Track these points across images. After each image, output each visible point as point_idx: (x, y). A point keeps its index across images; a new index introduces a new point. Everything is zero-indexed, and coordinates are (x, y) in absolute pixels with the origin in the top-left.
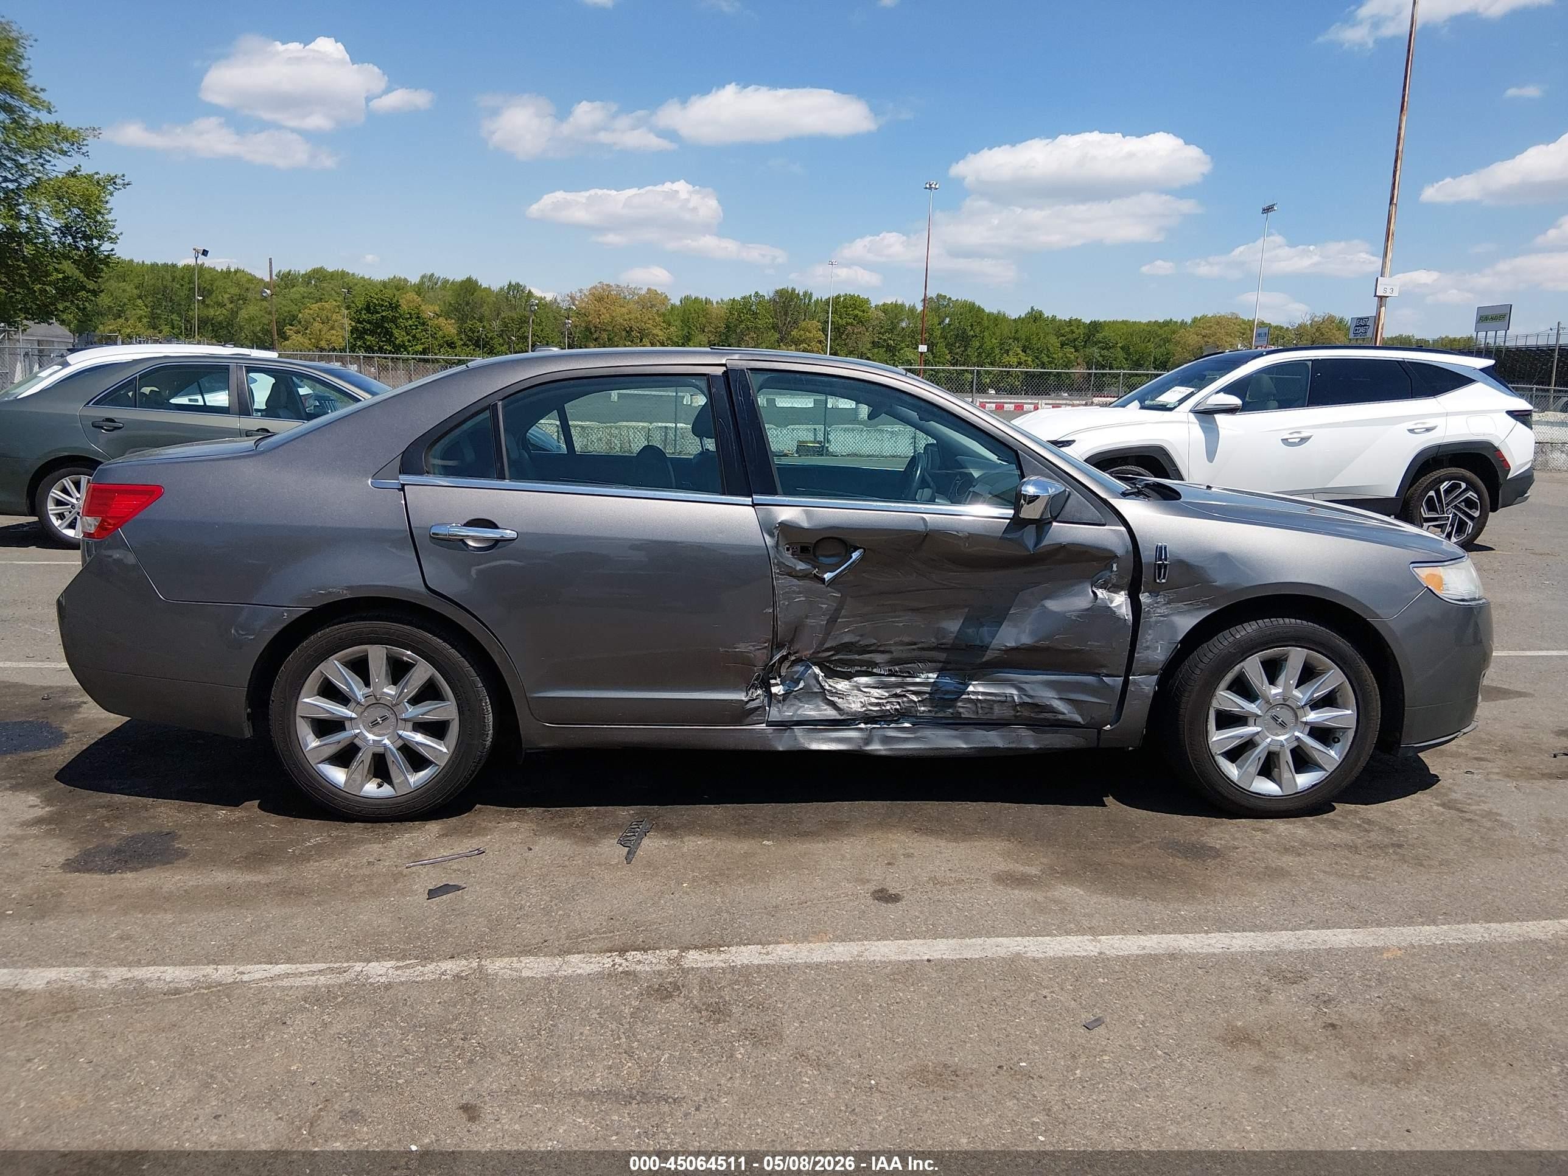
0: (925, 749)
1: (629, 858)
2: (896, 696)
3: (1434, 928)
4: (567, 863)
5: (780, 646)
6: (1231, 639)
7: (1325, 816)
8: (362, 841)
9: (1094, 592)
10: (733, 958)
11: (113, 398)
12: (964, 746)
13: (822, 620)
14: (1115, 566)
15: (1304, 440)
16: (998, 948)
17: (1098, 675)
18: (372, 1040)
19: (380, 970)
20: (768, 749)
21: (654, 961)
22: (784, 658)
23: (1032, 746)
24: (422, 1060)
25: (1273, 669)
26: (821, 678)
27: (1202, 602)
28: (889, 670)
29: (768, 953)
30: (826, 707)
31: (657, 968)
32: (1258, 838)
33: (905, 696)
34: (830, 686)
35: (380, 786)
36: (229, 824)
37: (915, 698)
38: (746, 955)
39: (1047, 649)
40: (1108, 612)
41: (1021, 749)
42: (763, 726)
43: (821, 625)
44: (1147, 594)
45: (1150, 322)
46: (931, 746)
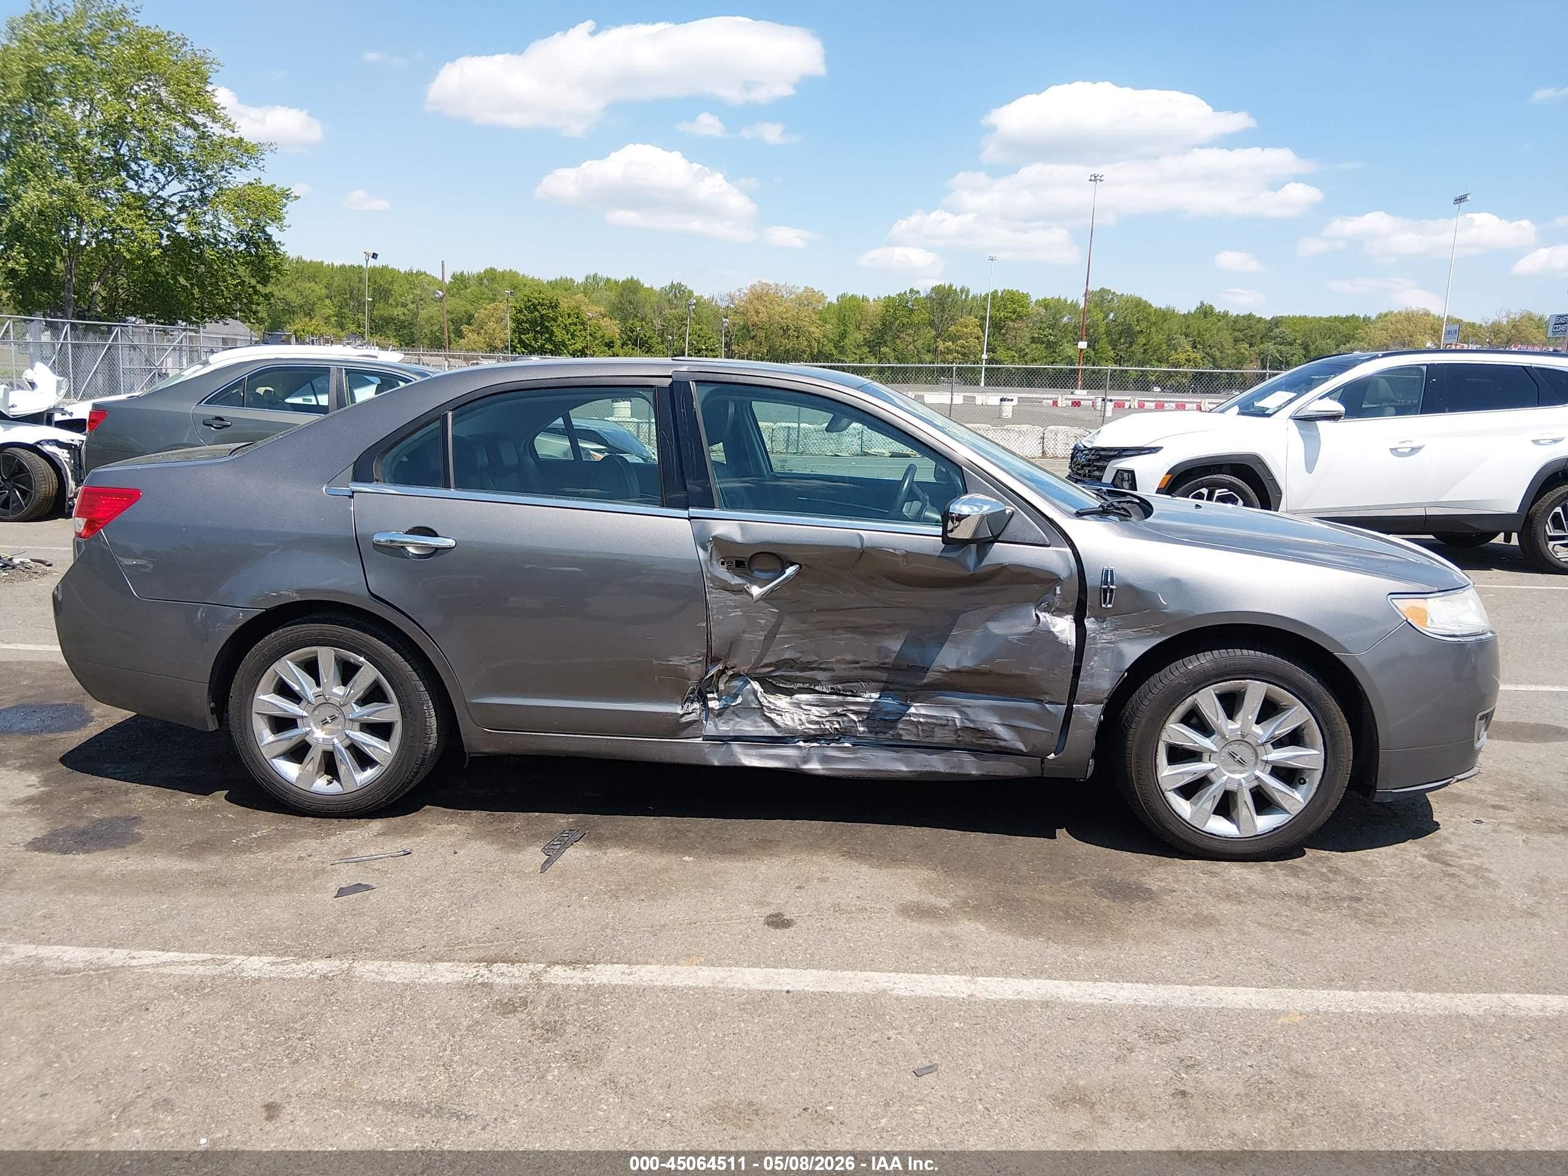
0: (865, 770)
1: (544, 867)
2: (837, 714)
3: (1351, 994)
4: (483, 869)
5: (715, 660)
6: (1183, 670)
7: (1290, 862)
8: (303, 836)
9: (1037, 616)
10: (594, 976)
11: (224, 397)
12: (905, 769)
13: (761, 636)
14: (1058, 589)
15: (1414, 450)
16: (867, 983)
17: (1040, 701)
18: (216, 1033)
19: (256, 965)
20: (704, 763)
21: (517, 975)
22: (722, 672)
23: (974, 773)
24: (252, 1055)
25: (1231, 703)
26: (759, 694)
27: (1152, 629)
28: (832, 688)
29: (631, 974)
30: (764, 724)
31: (515, 981)
32: (1204, 881)
33: (845, 715)
34: (769, 702)
35: (330, 782)
36: (193, 812)
37: (854, 717)
38: (607, 974)
39: (989, 673)
40: (1050, 636)
41: (962, 775)
42: (699, 740)
43: (759, 641)
44: (1092, 619)
45: (1331, 317)
46: (871, 768)
